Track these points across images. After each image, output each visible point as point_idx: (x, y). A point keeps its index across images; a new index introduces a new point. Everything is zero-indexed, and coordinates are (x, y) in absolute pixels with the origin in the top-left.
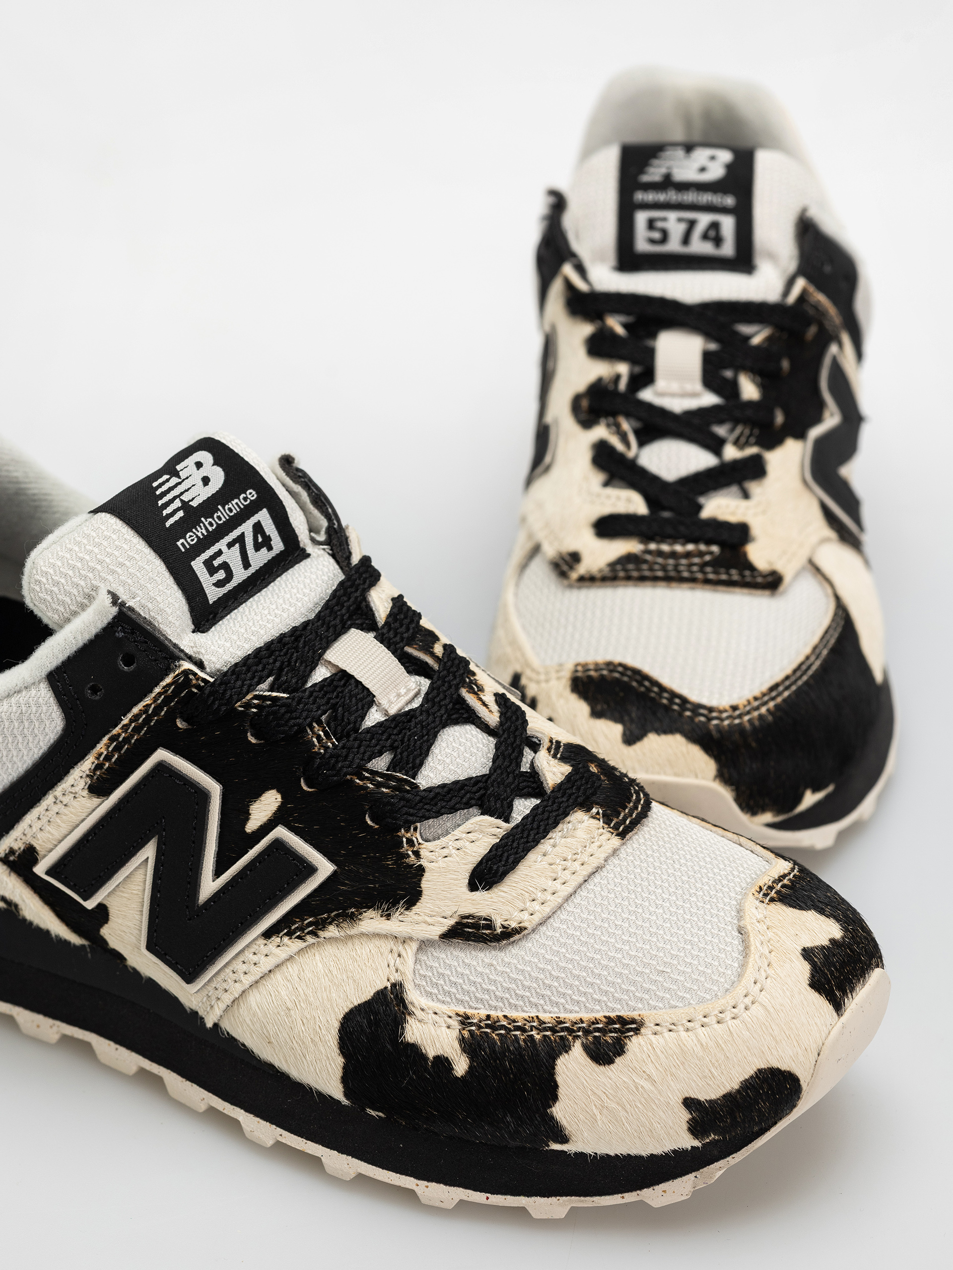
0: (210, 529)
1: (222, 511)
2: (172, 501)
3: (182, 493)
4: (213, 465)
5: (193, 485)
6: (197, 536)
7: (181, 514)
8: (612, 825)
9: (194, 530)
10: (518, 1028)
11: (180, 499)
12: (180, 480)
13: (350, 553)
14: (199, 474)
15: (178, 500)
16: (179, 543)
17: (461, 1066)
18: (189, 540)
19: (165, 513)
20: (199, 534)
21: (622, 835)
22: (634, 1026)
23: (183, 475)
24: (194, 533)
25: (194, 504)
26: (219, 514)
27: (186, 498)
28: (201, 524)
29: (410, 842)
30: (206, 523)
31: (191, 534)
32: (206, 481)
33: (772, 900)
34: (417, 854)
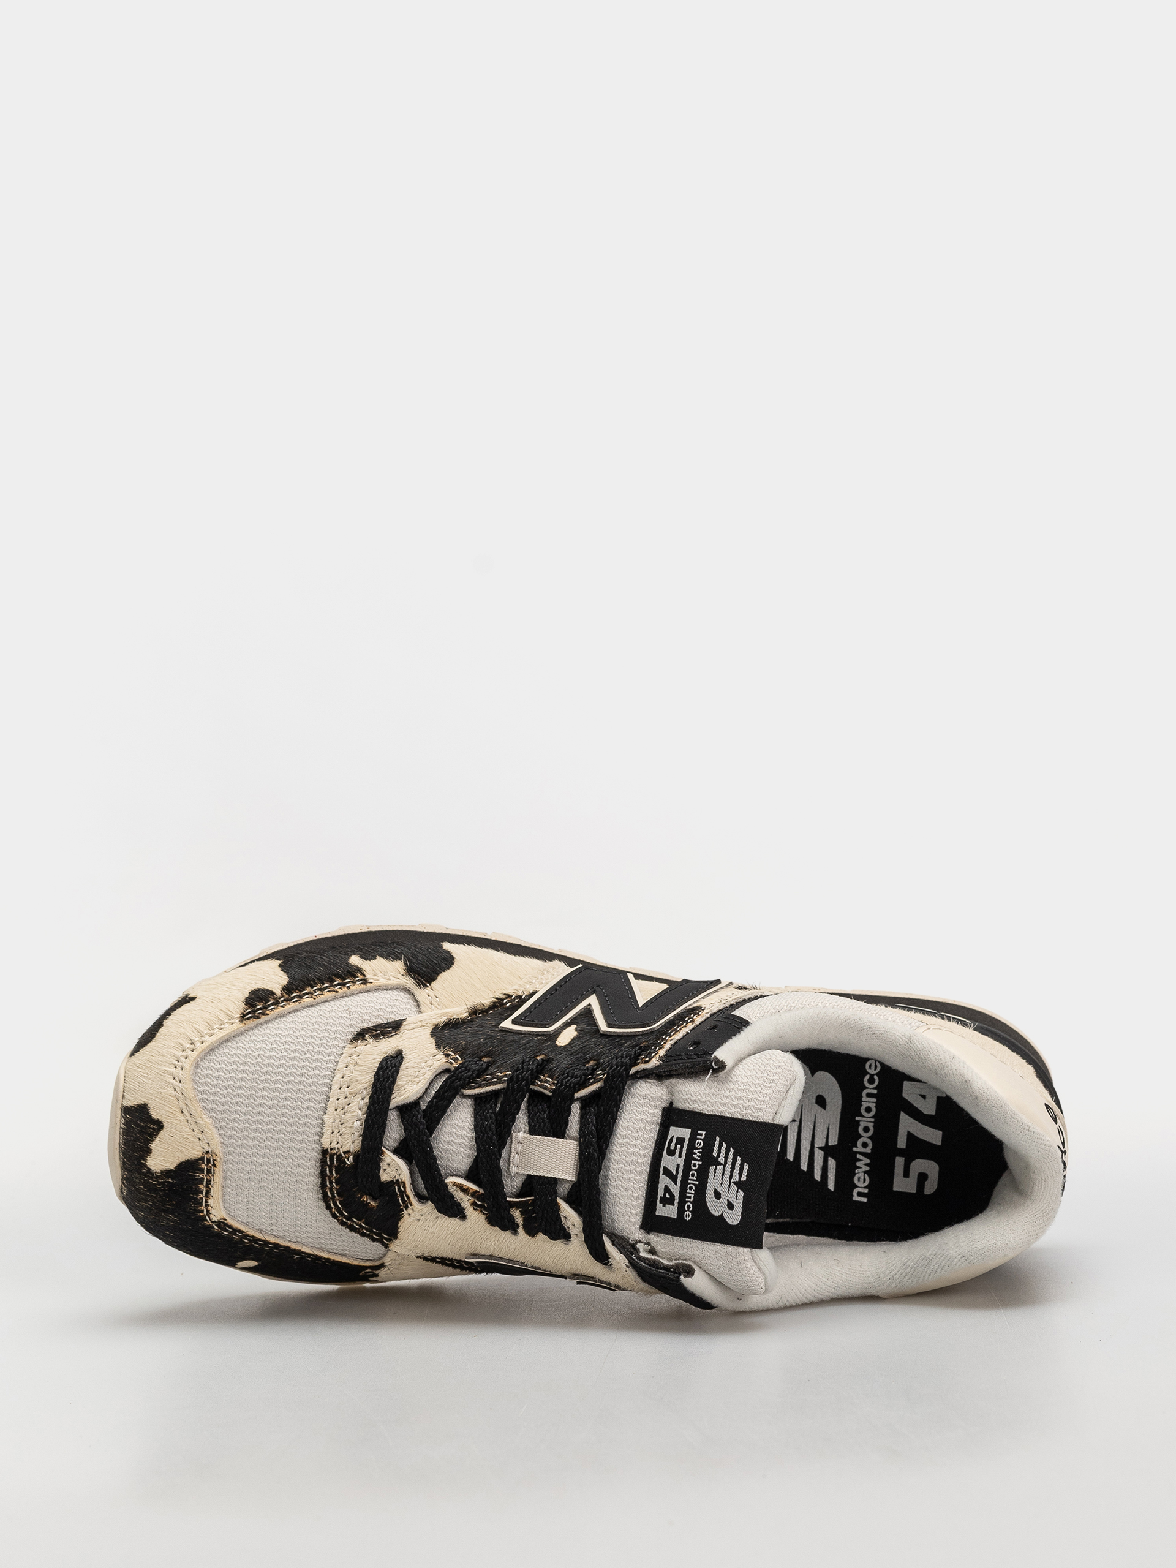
0: (693, 1162)
1: (694, 1182)
2: (726, 1158)
3: (724, 1170)
4: (722, 1214)
5: (722, 1184)
6: (697, 1149)
7: (715, 1154)
8: (335, 1156)
9: (701, 1150)
10: (326, 988)
11: (722, 1164)
12: (732, 1180)
13: (613, 1245)
14: (726, 1196)
15: (723, 1163)
16: (704, 1133)
17: (355, 960)
18: (700, 1141)
19: (725, 1145)
20: (696, 1151)
21: (324, 1152)
22: (247, 1017)
23: (734, 1188)
24: (699, 1149)
25: (712, 1168)
26: (695, 1178)
27: (720, 1167)
28: (699, 1159)
29: (456, 1060)
30: (697, 1163)
31: (701, 1146)
32: (718, 1195)
33: (202, 1159)
34: (447, 1055)
